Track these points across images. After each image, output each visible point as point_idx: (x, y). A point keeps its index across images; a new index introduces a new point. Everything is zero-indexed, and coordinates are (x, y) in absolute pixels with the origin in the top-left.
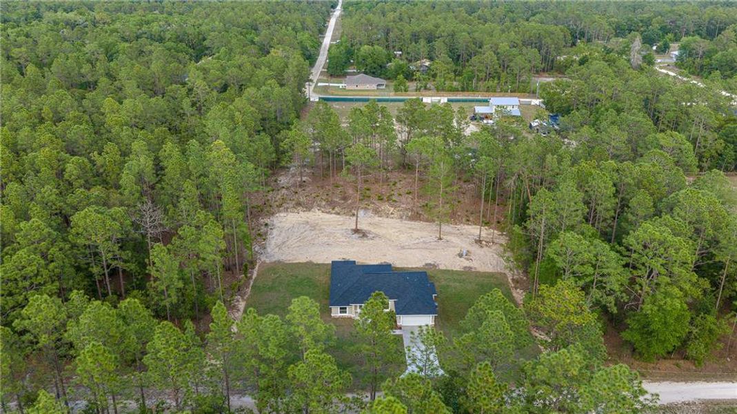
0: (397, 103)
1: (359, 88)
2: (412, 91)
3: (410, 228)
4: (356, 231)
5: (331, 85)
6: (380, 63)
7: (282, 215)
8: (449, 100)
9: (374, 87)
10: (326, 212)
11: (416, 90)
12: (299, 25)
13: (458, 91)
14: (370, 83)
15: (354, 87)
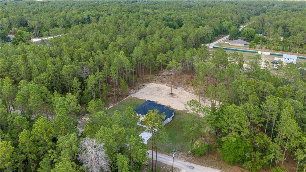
0: (245, 52)
1: (236, 45)
2: (257, 48)
3: (193, 97)
4: (171, 94)
5: (225, 42)
6: (251, 35)
7: (152, 83)
8: (271, 54)
9: (243, 45)
10: (168, 86)
11: (260, 48)
12: (229, 18)
13: (280, 51)
14: (241, 43)
15: (234, 44)
